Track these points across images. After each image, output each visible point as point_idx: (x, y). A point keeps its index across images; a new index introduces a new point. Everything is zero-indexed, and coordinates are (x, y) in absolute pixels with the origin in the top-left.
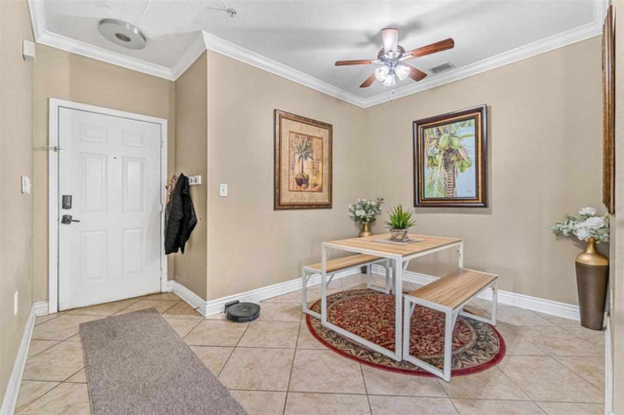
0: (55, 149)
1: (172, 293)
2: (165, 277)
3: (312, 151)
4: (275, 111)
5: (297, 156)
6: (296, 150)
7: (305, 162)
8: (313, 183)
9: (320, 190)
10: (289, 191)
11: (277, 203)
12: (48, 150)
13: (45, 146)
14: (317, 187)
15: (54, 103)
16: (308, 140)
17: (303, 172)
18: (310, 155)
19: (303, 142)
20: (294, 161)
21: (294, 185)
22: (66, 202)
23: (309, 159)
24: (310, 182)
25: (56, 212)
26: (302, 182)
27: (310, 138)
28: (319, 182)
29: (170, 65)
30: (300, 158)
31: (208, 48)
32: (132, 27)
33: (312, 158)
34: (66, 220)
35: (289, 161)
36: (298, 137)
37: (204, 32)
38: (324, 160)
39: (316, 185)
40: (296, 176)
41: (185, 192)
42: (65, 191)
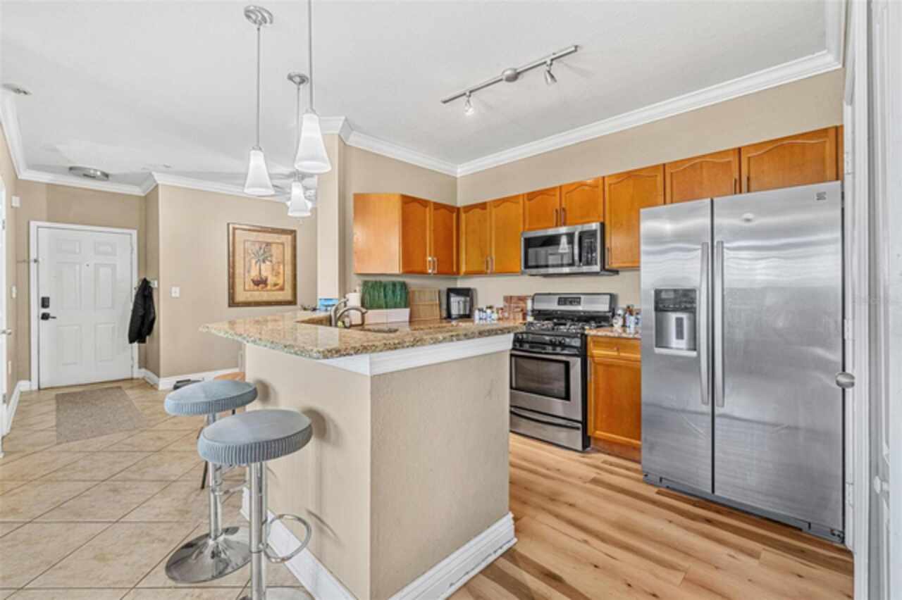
0: (36, 261)
1: (143, 379)
2: (136, 365)
3: (271, 256)
4: (228, 224)
5: (254, 261)
6: (253, 255)
7: (263, 266)
8: (272, 282)
9: (282, 289)
10: (245, 290)
11: (231, 301)
12: (29, 263)
13: (26, 258)
14: (277, 287)
15: (33, 224)
16: (267, 245)
17: (260, 273)
18: (269, 259)
19: (260, 248)
20: (250, 266)
21: (249, 285)
22: (45, 303)
23: (268, 263)
24: (269, 282)
25: (36, 310)
26: (260, 282)
27: (268, 244)
28: (280, 282)
29: (139, 185)
30: (256, 262)
31: (159, 182)
32: (96, 170)
33: (271, 261)
34: (45, 317)
35: (245, 266)
36: (254, 245)
37: (154, 173)
38: (286, 262)
39: (276, 285)
40: (252, 278)
41: (146, 293)
42: (43, 294)
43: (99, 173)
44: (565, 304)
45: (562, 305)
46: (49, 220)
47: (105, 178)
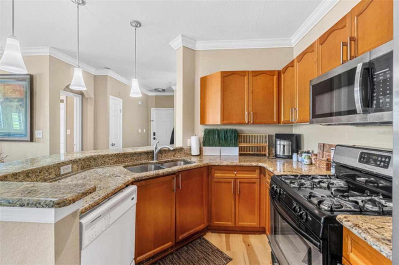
0: (152, 121)
15: (152, 109)
22: (154, 134)
25: (152, 136)
34: (154, 139)
42: (154, 132)
43: (161, 90)
44: (367, 163)
45: (363, 162)
46: (156, 107)
47: (163, 91)
